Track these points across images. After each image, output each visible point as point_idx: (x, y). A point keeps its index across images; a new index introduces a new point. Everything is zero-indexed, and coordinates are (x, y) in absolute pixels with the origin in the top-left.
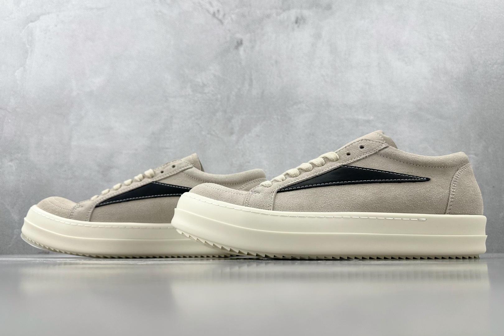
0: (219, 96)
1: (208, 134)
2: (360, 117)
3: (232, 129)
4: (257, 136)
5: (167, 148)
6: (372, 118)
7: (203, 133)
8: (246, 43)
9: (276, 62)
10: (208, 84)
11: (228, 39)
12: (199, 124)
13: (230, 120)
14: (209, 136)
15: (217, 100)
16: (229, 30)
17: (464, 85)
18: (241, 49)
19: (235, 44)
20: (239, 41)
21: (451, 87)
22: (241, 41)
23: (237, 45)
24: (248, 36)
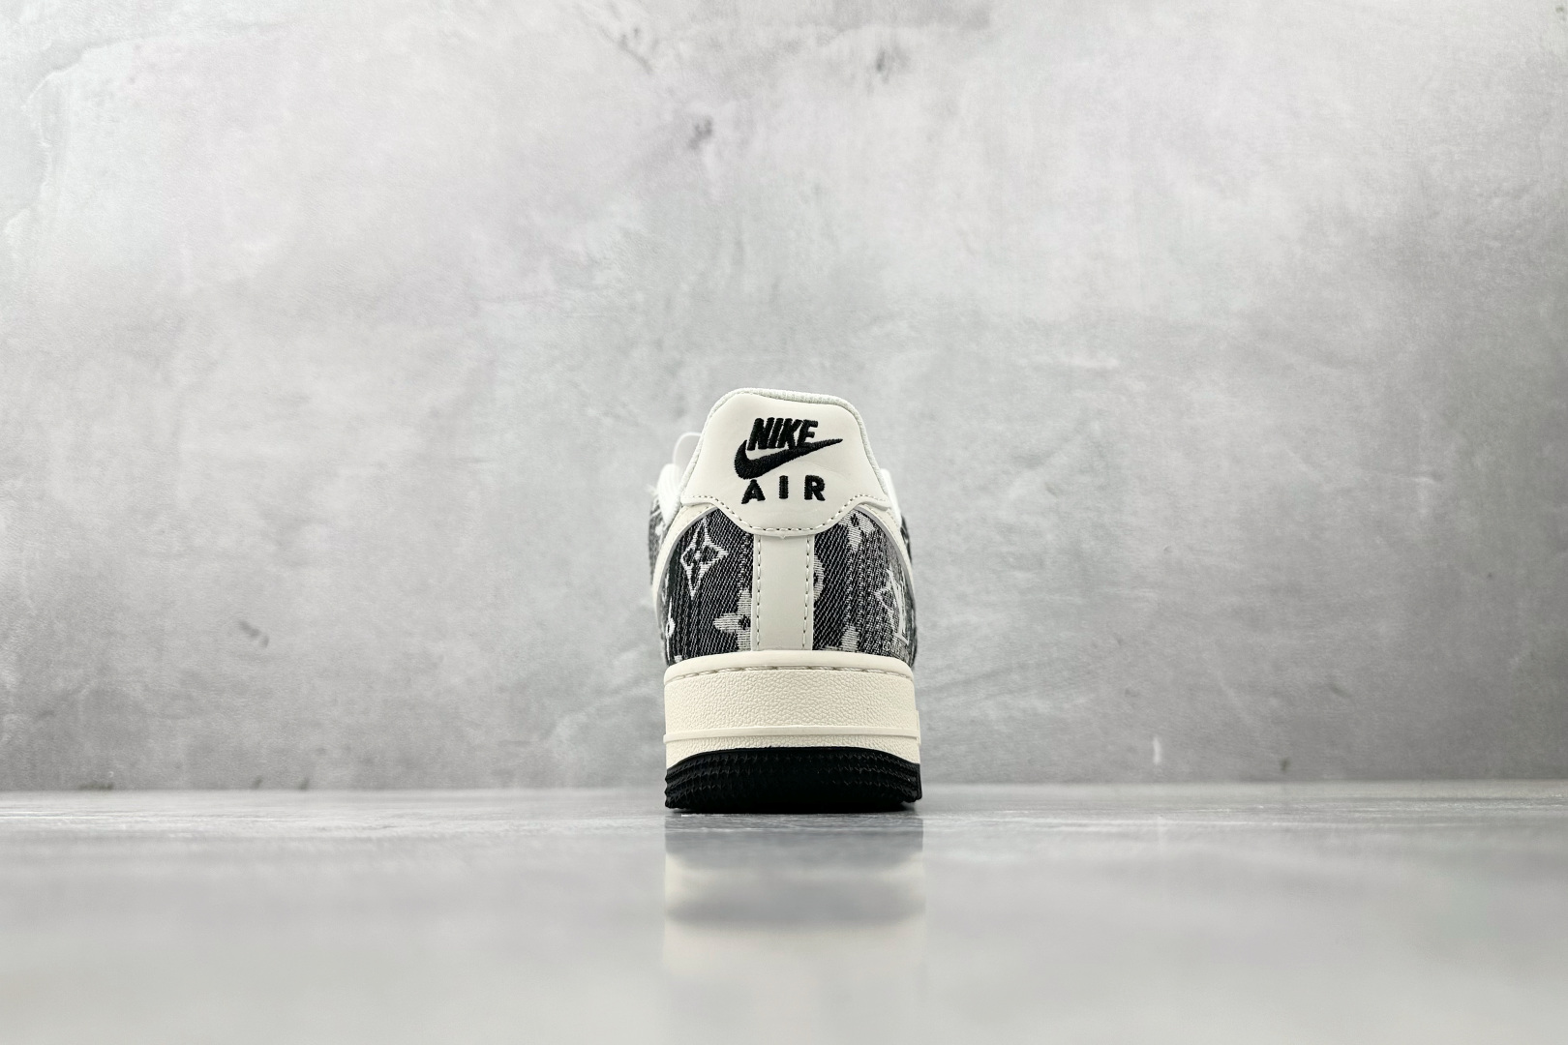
0: (639, 297)
1: (606, 414)
2: (1080, 360)
3: (681, 398)
5: (477, 461)
6: (1113, 363)
7: (591, 412)
8: (723, 131)
9: (818, 190)
10: (605, 258)
11: (668, 117)
12: (576, 386)
13: (673, 370)
14: (608, 421)
15: (633, 308)
16: (671, 91)
17: (1400, 259)
18: (709, 149)
19: (691, 133)
20: (702, 126)
21: (1361, 266)
22: (709, 124)
23: (694, 136)
24: (729, 107)
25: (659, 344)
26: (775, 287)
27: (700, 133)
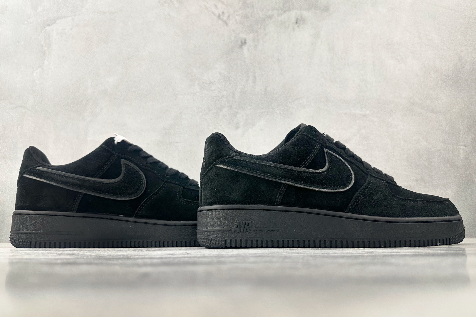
0: (225, 93)
1: (215, 128)
2: (358, 111)
3: (237, 123)
4: (261, 130)
5: (177, 143)
6: (368, 112)
8: (249, 42)
9: (278, 60)
10: (214, 81)
11: (233, 39)
12: (206, 120)
13: (235, 115)
15: (223, 96)
16: (234, 31)
17: (453, 81)
18: (245, 48)
19: (240, 44)
20: (243, 42)
21: (441, 83)
22: (245, 40)
23: (241, 44)
24: (251, 36)
25: (231, 107)
26: (266, 89)
27: (243, 43)
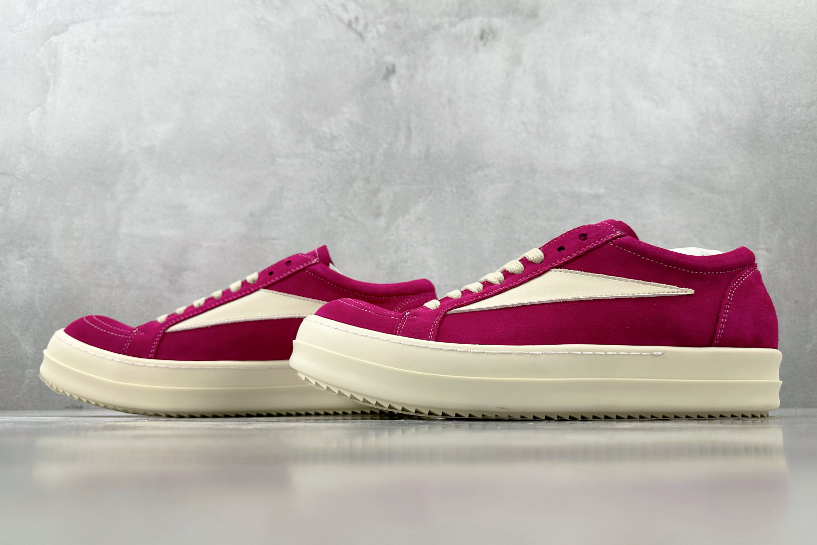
0: (358, 155)
1: (340, 215)
3: (379, 207)
4: (419, 219)
6: (602, 191)
7: (332, 214)
8: (401, 71)
10: (340, 135)
11: (372, 63)
12: (325, 201)
13: (375, 193)
14: (341, 219)
15: (354, 161)
16: (374, 50)
17: (749, 139)
18: (394, 80)
19: (384, 71)
20: (390, 68)
21: (729, 142)
22: (394, 67)
23: (386, 73)
24: (404, 59)
25: (367, 180)
26: (428, 150)
27: (389, 72)
